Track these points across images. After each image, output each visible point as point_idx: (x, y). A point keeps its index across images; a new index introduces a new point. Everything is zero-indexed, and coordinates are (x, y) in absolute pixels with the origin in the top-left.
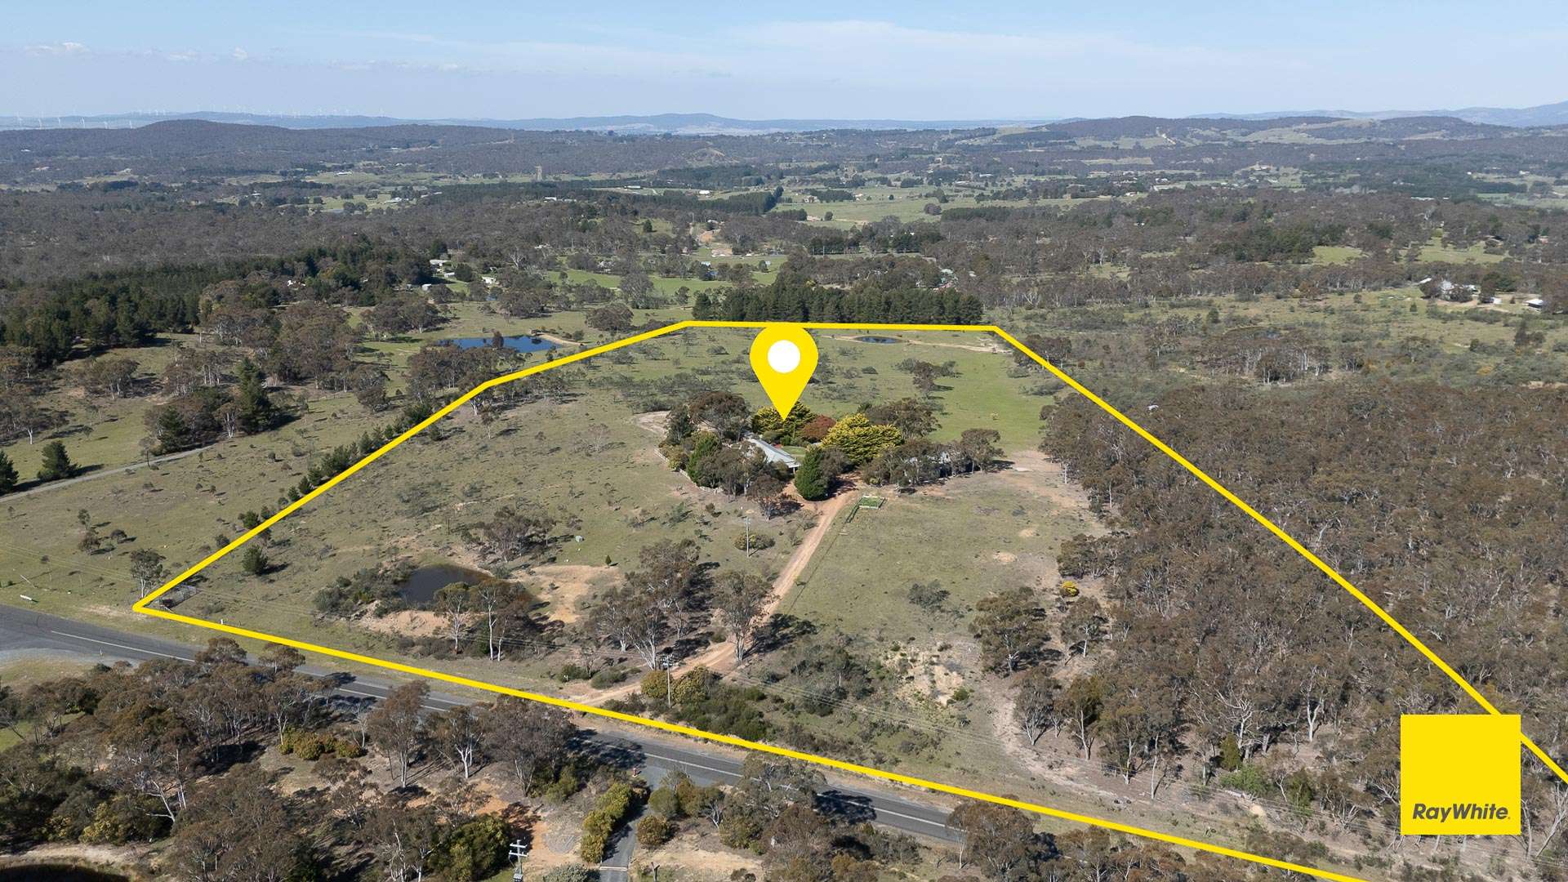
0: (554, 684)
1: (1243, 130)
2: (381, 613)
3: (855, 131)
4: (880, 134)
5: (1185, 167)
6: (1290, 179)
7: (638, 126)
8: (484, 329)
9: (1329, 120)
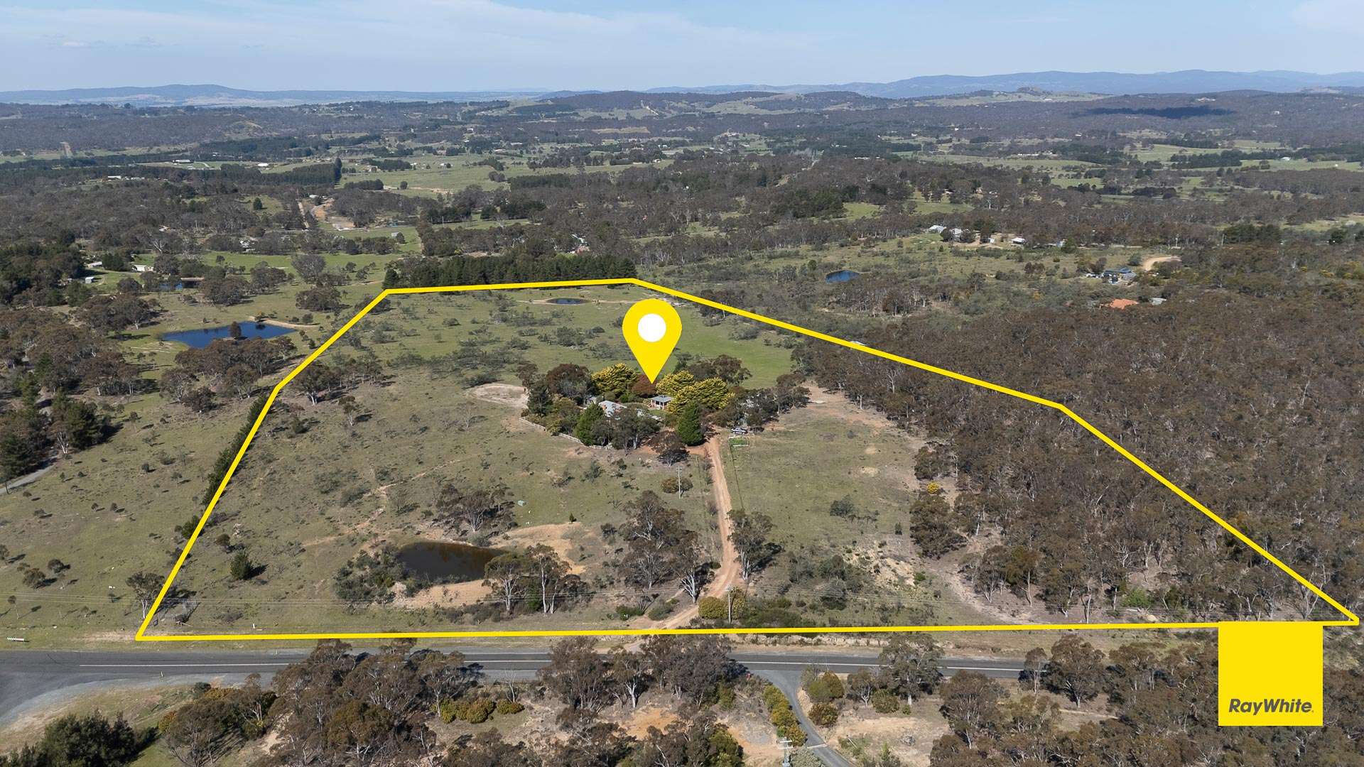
0: (618, 623)
1: (707, 103)
2: (411, 592)
3: (380, 104)
4: (403, 106)
5: (675, 134)
6: (758, 144)
7: (141, 97)
8: (205, 320)
9: (767, 95)
